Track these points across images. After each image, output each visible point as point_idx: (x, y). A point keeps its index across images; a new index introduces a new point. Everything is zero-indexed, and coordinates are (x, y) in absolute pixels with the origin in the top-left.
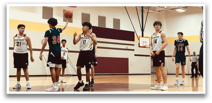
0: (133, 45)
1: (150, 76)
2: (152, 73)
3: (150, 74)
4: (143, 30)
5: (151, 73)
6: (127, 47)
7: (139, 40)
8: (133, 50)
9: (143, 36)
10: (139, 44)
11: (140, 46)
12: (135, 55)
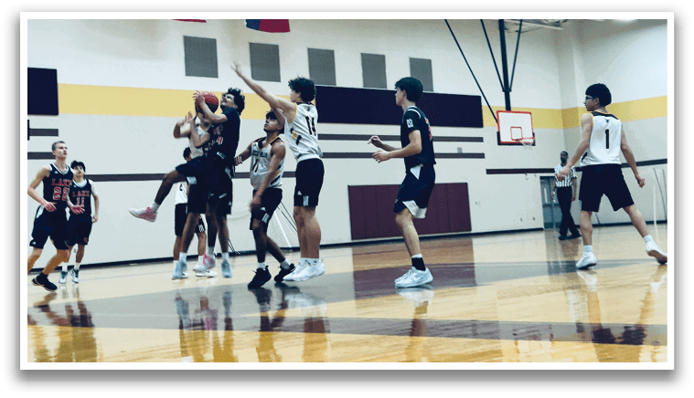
0: (480, 140)
1: (541, 236)
2: (548, 226)
3: (540, 230)
4: (507, 89)
5: (543, 226)
6: (460, 149)
7: (497, 121)
8: (481, 156)
9: (508, 108)
10: (499, 134)
11: (503, 140)
12: (490, 172)
